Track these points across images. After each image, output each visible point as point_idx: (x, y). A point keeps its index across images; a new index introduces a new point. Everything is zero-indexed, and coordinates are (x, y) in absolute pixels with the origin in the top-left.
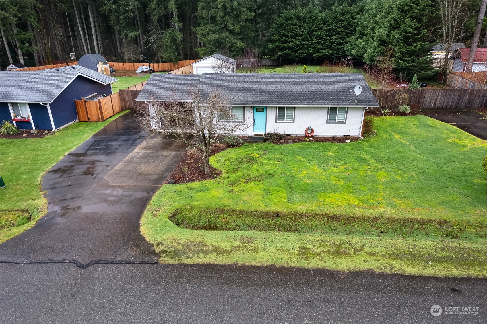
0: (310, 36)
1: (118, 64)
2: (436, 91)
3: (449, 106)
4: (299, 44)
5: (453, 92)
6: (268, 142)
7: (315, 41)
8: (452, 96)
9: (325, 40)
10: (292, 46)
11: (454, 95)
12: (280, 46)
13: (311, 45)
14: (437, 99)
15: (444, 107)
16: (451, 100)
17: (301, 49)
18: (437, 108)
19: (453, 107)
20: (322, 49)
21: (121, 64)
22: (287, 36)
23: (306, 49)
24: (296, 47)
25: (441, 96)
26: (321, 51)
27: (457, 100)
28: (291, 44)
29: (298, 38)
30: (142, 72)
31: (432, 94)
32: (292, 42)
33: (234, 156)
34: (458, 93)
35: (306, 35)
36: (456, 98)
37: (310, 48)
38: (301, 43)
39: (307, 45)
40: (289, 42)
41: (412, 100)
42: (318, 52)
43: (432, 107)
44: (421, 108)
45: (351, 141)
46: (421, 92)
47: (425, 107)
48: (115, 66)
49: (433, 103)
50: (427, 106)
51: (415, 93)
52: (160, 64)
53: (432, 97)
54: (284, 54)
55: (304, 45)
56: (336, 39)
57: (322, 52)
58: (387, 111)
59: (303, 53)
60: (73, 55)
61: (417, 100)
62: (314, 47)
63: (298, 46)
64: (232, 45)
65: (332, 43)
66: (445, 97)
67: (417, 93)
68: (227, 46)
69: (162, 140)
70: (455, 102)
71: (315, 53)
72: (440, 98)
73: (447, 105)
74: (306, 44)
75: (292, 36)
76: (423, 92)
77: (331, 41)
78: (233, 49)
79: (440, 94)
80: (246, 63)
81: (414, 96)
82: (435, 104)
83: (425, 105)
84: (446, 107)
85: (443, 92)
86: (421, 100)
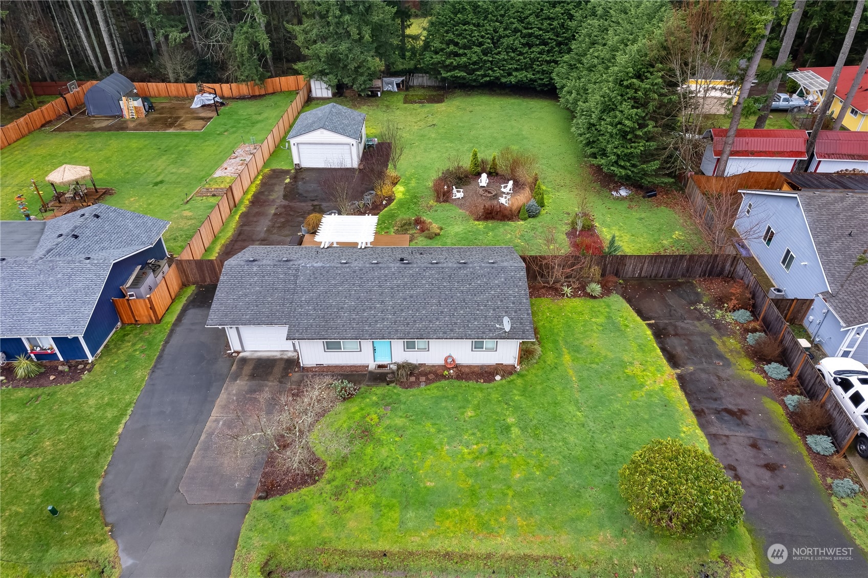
0: (496, 46)
1: (157, 87)
2: (641, 258)
4: (476, 60)
6: (393, 385)
7: (503, 56)
9: (521, 54)
10: (465, 63)
11: (666, 262)
12: (444, 61)
13: (498, 63)
14: (643, 266)
15: (653, 276)
16: (663, 268)
17: (481, 68)
18: (643, 278)
19: (666, 277)
20: (516, 70)
21: (162, 85)
22: (457, 45)
23: (490, 70)
24: (472, 64)
26: (514, 73)
27: (671, 268)
28: (464, 59)
29: (476, 48)
30: (203, 106)
31: (635, 261)
32: (465, 54)
33: (345, 422)
34: (671, 259)
35: (488, 43)
36: (669, 266)
37: (495, 68)
38: (481, 59)
39: (491, 62)
40: (456, 55)
41: (608, 268)
42: (510, 74)
43: (636, 276)
44: (621, 278)
45: (503, 377)
47: (627, 277)
48: (151, 90)
49: (637, 271)
50: (629, 275)
52: (234, 85)
53: (636, 265)
54: (451, 76)
55: (485, 62)
56: (540, 53)
57: (516, 76)
59: (485, 76)
60: (73, 84)
61: (616, 268)
62: (503, 66)
63: (475, 63)
65: (533, 61)
66: (654, 264)
67: (614, 260)
69: (249, 383)
70: (667, 271)
71: (504, 77)
74: (488, 61)
75: (465, 44)
77: (532, 56)
79: (647, 261)
80: (388, 84)
81: (611, 264)
82: (641, 272)
83: (626, 273)
84: (656, 275)
85: (652, 259)
86: (620, 268)
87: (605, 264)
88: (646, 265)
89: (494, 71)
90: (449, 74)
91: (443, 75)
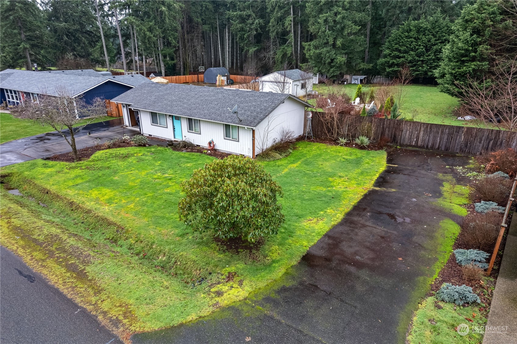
0: (427, 50)
1: (241, 77)
2: (416, 124)
3: (437, 147)
4: (411, 60)
5: (441, 129)
8: (440, 133)
10: (403, 62)
11: (442, 132)
12: (389, 61)
13: (427, 62)
14: (419, 134)
15: (429, 147)
16: (439, 138)
17: (413, 66)
18: (420, 147)
19: (443, 148)
22: (400, 51)
23: (421, 66)
24: (408, 63)
25: (424, 131)
27: (447, 139)
28: (402, 59)
29: (412, 53)
31: (411, 127)
32: (404, 57)
34: (447, 130)
35: (422, 49)
36: (446, 137)
37: (424, 65)
38: (415, 59)
39: (422, 61)
40: (400, 57)
41: (387, 132)
43: (413, 144)
44: (398, 144)
46: (397, 124)
47: (405, 144)
49: (413, 139)
50: (407, 142)
51: (390, 124)
53: (412, 132)
54: (392, 71)
55: (418, 61)
58: (344, 141)
59: (415, 71)
60: (202, 68)
61: (393, 133)
62: (431, 64)
63: (410, 62)
64: (332, 60)
66: (430, 134)
67: (392, 125)
68: (327, 62)
70: (444, 142)
72: (423, 134)
73: (433, 145)
74: (420, 61)
75: (405, 50)
76: (400, 124)
78: (332, 64)
79: (422, 129)
80: (355, 79)
81: (389, 128)
82: (417, 140)
83: (404, 140)
84: (432, 147)
85: (427, 127)
86: (397, 133)
87: (383, 127)
88: (422, 133)
89: (423, 67)
90: (390, 69)
91: (387, 70)
